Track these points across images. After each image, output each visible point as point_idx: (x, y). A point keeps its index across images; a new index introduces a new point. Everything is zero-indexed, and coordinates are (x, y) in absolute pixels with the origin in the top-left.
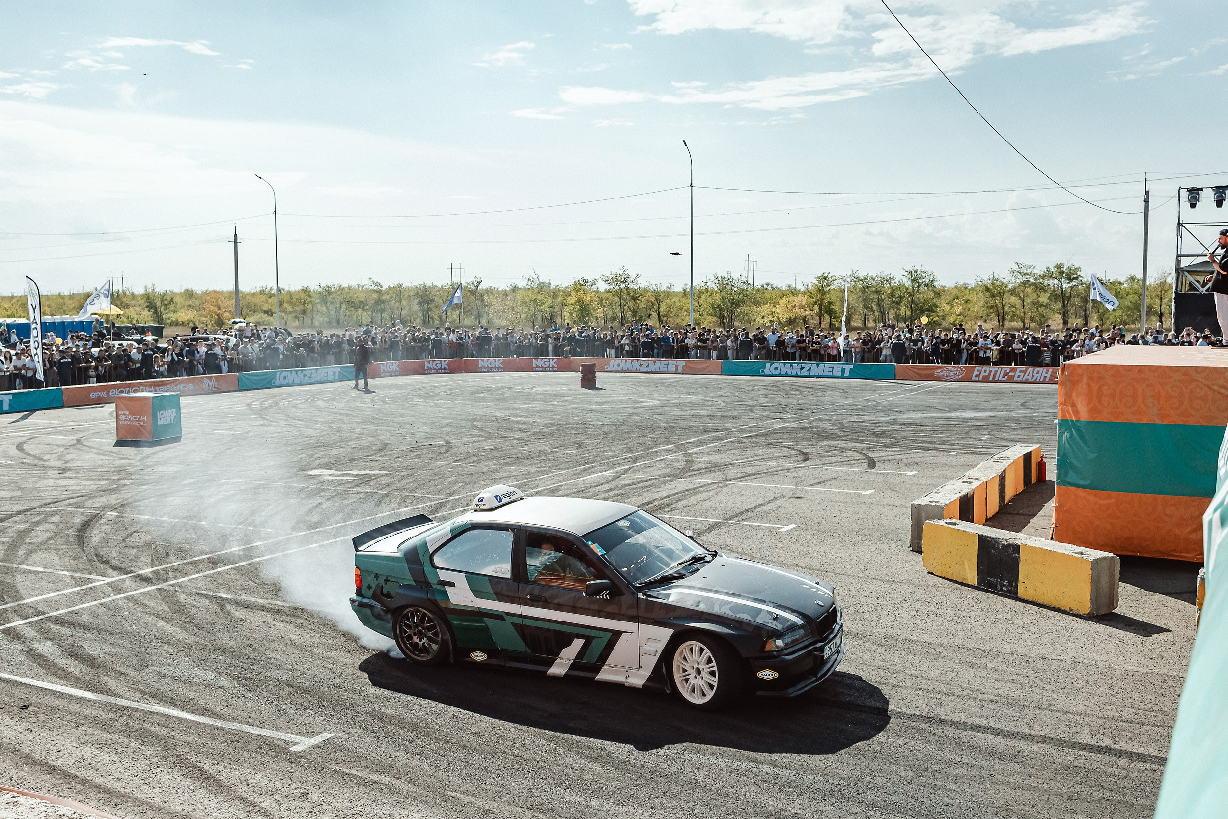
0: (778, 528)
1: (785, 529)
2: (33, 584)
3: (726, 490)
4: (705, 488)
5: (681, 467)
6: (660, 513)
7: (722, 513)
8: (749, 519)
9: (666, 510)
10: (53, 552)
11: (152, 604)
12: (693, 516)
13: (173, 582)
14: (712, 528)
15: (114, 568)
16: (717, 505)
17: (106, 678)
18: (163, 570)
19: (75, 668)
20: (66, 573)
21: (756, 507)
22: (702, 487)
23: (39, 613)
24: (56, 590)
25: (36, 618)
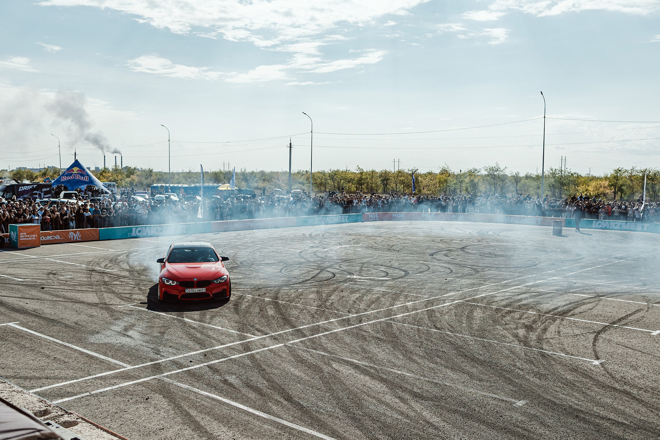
0: (650, 332)
1: (655, 333)
2: (218, 337)
3: (601, 303)
4: (588, 300)
5: (565, 285)
6: (566, 317)
7: (606, 318)
8: (626, 324)
9: (569, 314)
10: (224, 317)
11: (284, 355)
12: (588, 320)
13: (292, 342)
14: (604, 329)
15: (258, 330)
16: (601, 313)
17: (270, 404)
18: (285, 333)
19: (252, 395)
20: (234, 331)
21: (627, 316)
22: (585, 300)
23: (224, 356)
24: (230, 342)
25: (224, 359)
